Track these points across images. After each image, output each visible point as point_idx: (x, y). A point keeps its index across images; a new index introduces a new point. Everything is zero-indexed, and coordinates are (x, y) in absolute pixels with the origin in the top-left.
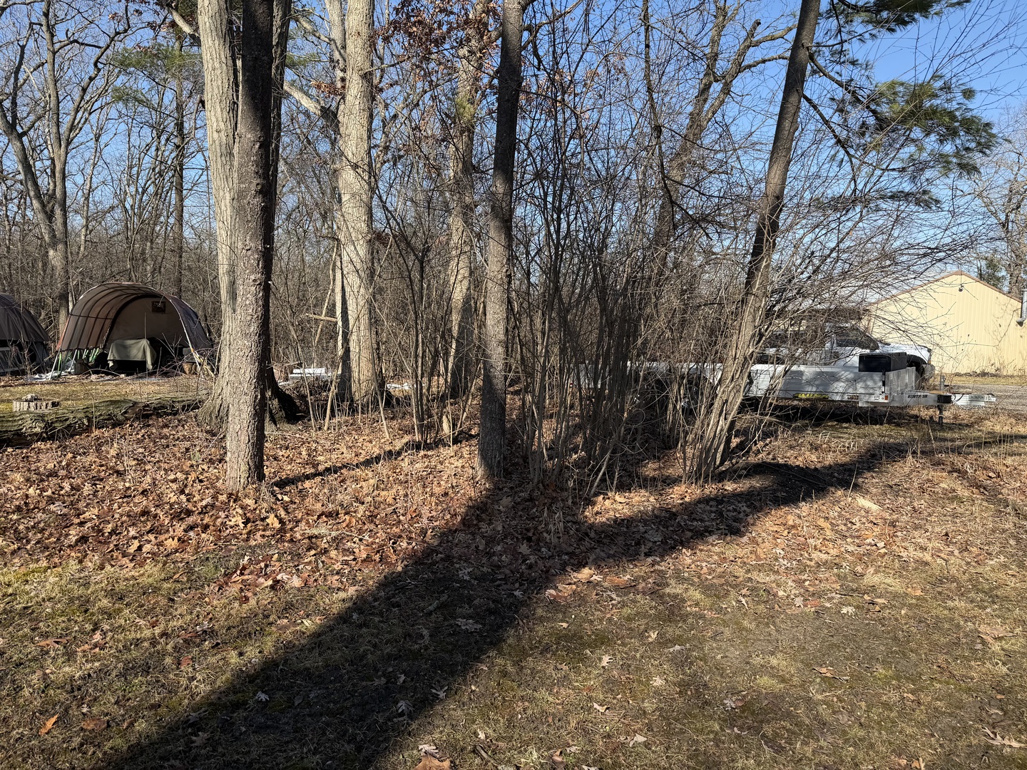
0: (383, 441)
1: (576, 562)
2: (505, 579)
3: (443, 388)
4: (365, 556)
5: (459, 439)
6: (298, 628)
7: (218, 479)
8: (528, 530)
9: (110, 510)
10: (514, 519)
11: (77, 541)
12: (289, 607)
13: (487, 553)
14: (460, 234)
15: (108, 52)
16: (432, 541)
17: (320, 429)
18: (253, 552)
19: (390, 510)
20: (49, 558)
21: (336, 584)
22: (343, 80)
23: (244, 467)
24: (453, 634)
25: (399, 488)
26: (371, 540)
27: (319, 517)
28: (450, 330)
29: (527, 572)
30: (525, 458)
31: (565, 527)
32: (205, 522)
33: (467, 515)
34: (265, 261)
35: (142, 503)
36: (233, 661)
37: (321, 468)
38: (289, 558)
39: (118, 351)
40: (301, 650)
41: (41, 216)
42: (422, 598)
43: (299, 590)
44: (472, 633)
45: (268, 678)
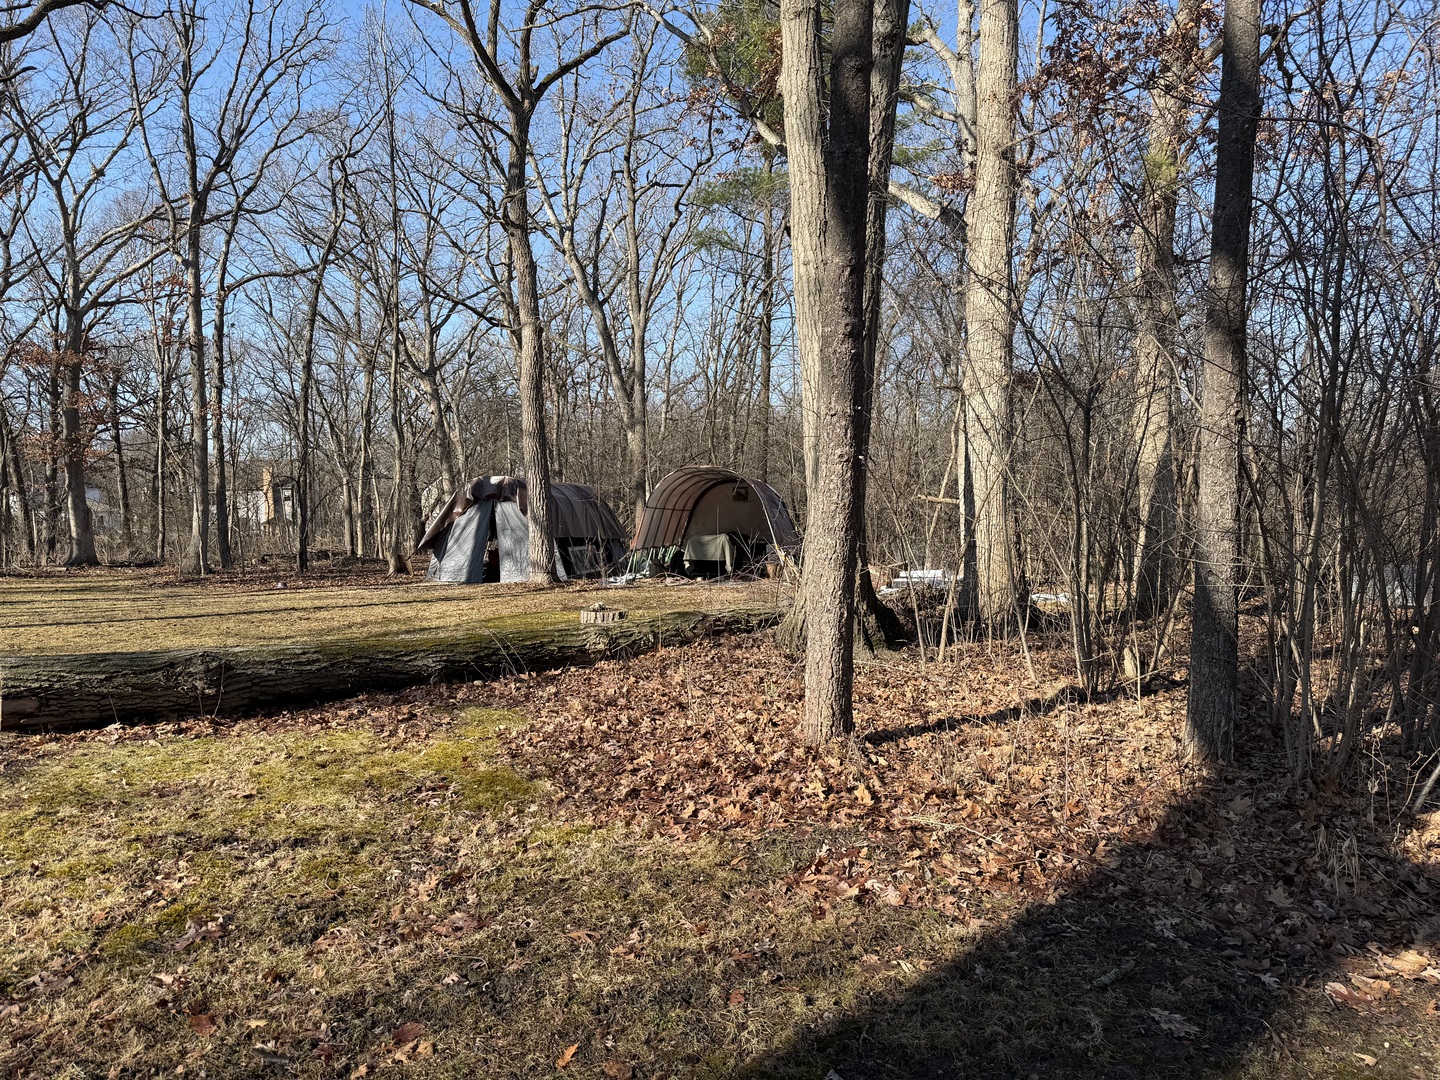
0: (1025, 683)
1: (1388, 935)
2: (1243, 948)
3: (1124, 604)
4: (995, 870)
5: (1153, 687)
6: (892, 973)
7: (796, 723)
8: (1286, 863)
9: (667, 756)
10: (1257, 838)
11: (628, 795)
12: (881, 936)
13: (1206, 895)
14: (1152, 361)
15: (691, 190)
16: (1106, 860)
17: (932, 659)
18: (834, 841)
19: (1035, 797)
20: (595, 813)
21: (951, 911)
22: (972, 165)
23: (827, 712)
24: (1146, 1035)
25: (1051, 762)
26: (1005, 846)
27: (928, 796)
28: (1136, 511)
29: (1285, 941)
30: (1277, 730)
31: (1363, 867)
32: (775, 785)
33: (1169, 822)
34: (855, 429)
35: (702, 747)
36: (797, 1009)
37: (932, 719)
38: (883, 856)
39: (695, 550)
40: (896, 1011)
41: (620, 394)
42: (1091, 958)
43: (895, 909)
44: (1179, 1038)
45: (845, 1049)
